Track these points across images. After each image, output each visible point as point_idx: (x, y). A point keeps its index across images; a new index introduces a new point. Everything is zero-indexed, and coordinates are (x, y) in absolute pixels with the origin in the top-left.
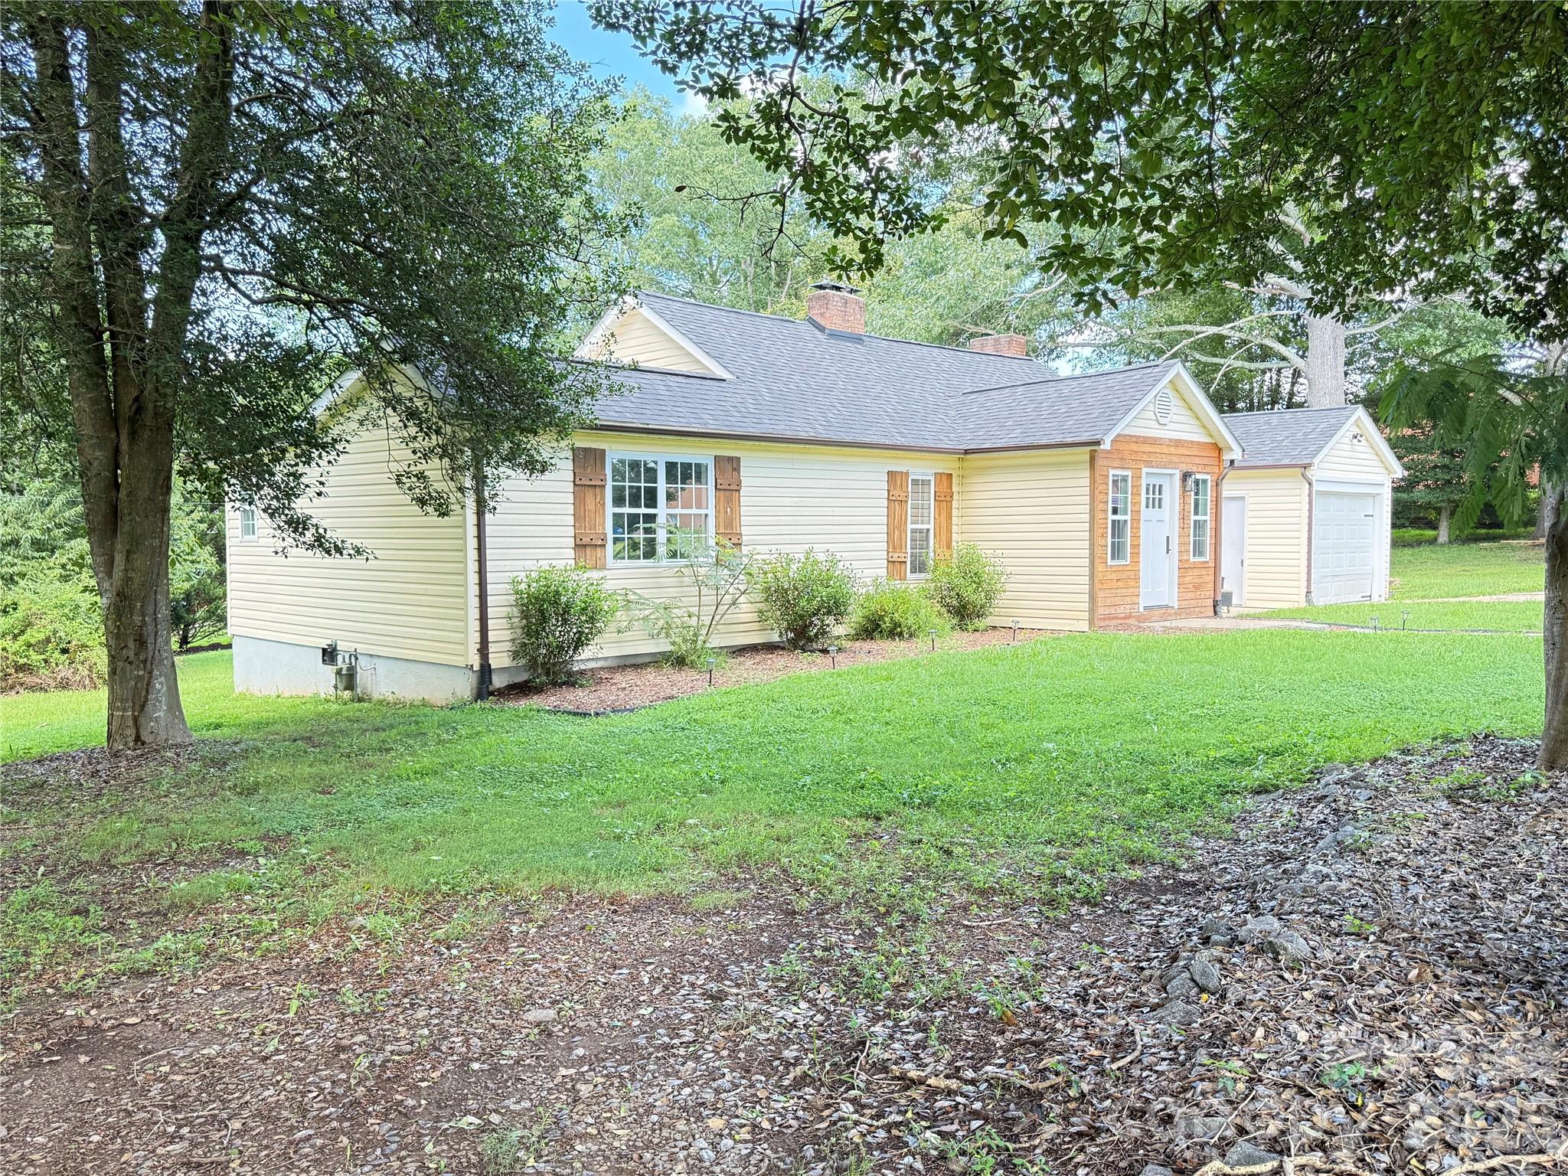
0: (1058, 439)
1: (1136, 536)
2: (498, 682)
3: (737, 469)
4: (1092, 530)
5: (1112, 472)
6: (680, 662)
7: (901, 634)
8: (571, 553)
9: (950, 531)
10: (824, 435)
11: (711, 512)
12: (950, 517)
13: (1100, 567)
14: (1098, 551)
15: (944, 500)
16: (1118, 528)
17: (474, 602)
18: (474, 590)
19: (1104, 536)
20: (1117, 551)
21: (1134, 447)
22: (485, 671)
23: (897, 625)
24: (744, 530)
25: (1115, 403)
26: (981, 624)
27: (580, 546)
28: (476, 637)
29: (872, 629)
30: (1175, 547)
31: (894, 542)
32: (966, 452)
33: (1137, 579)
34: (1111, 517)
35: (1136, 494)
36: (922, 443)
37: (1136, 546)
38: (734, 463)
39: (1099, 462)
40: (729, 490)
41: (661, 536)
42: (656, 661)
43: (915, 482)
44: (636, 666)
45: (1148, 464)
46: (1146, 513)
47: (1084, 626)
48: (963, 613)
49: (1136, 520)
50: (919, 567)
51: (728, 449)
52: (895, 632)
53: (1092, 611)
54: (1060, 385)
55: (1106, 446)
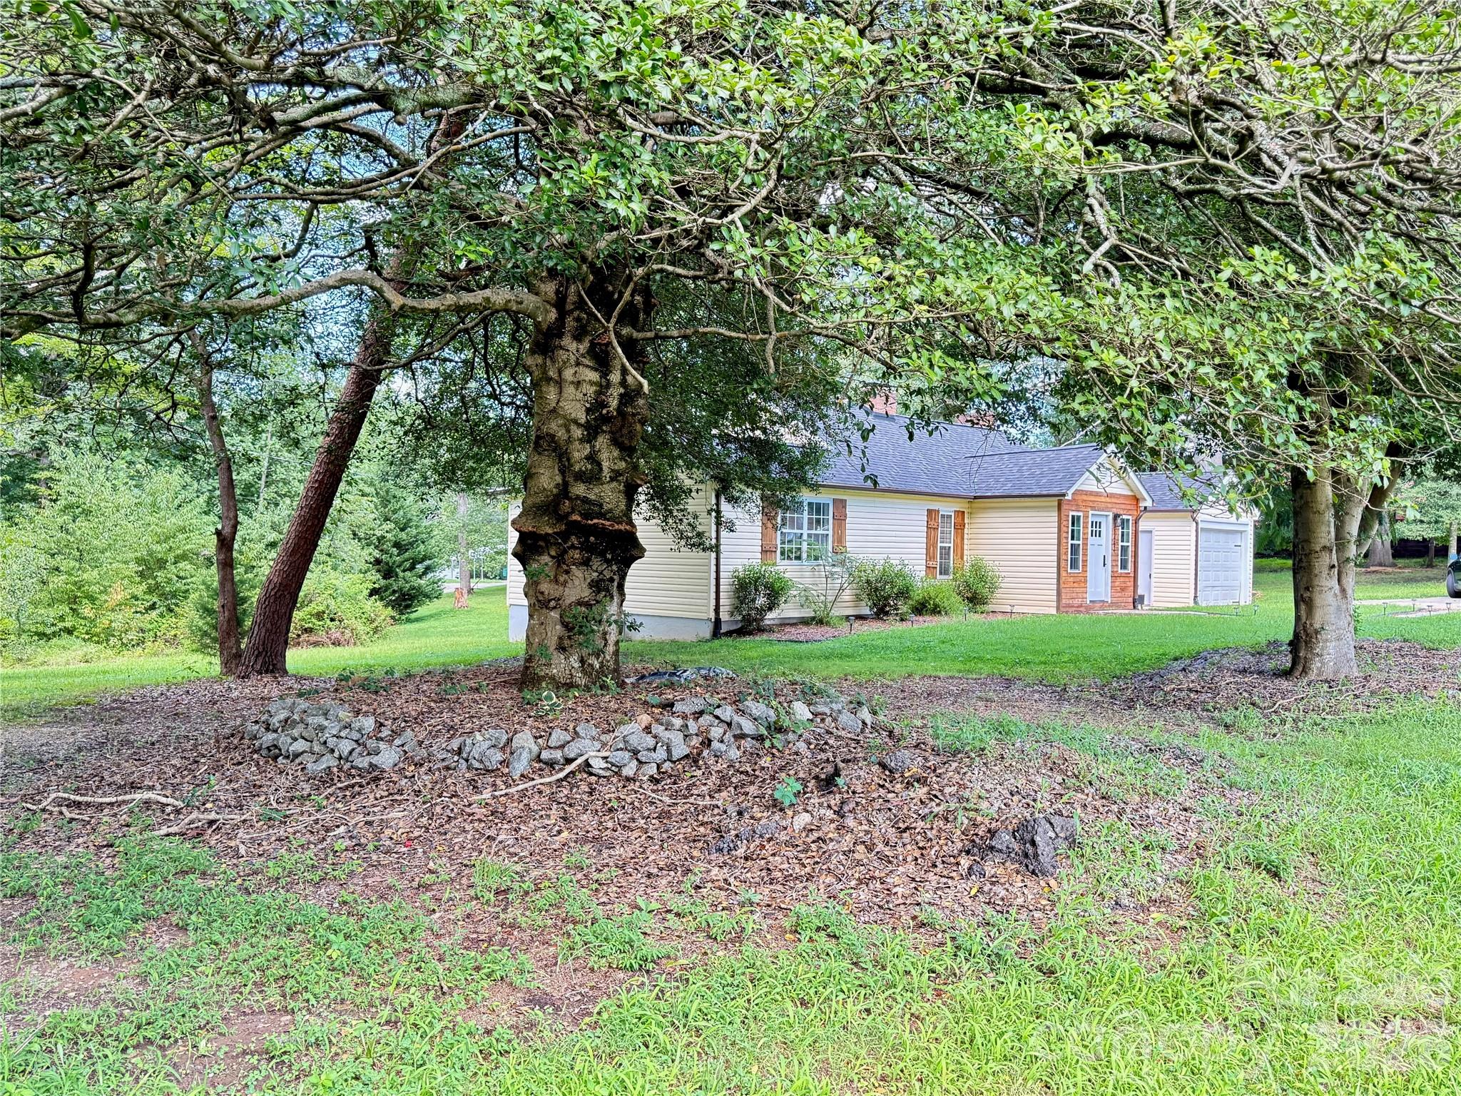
0: (1037, 492)
1: (1085, 555)
2: (724, 629)
3: (845, 507)
4: (1059, 550)
5: (1071, 513)
6: (820, 622)
7: (939, 612)
8: (759, 556)
9: (962, 549)
10: (894, 486)
11: (830, 533)
12: (963, 539)
13: (1063, 574)
14: (1063, 563)
15: (960, 528)
16: (1075, 549)
17: (713, 582)
18: (713, 575)
19: (1066, 554)
20: (1074, 564)
21: (1085, 498)
22: (718, 622)
23: (936, 606)
24: (848, 544)
25: (1073, 469)
26: (986, 608)
27: (764, 552)
28: (713, 602)
29: (922, 608)
30: (1109, 562)
31: (930, 556)
32: (975, 498)
33: (1085, 582)
34: (1070, 542)
35: (1085, 527)
36: (948, 492)
37: (1085, 561)
38: (843, 502)
39: (1064, 507)
40: (840, 519)
41: (805, 546)
42: (805, 622)
43: (943, 516)
44: (792, 625)
45: (1093, 508)
46: (1091, 540)
47: (1054, 611)
48: (975, 600)
49: (1085, 544)
50: (944, 571)
51: (840, 495)
52: (936, 611)
53: (1059, 600)
54: (1033, 456)
55: (1069, 497)
